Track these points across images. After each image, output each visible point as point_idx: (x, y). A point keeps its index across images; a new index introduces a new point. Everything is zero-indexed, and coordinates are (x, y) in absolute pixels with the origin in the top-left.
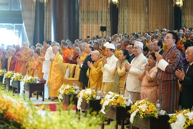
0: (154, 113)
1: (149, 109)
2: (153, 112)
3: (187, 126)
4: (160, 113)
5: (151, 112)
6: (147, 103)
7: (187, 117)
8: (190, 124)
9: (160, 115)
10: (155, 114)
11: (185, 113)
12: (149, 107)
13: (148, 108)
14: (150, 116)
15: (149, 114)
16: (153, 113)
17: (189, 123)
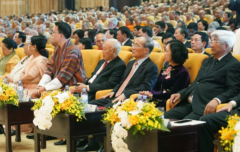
0: (13, 100)
1: (6, 94)
2: (12, 98)
3: (57, 113)
4: (23, 100)
5: (10, 97)
6: (4, 86)
7: (57, 100)
8: (61, 109)
9: (23, 102)
10: (15, 100)
11: (54, 95)
12: (6, 91)
13: (4, 92)
14: (8, 104)
15: (6, 101)
16: (11, 100)
17: (58, 108)
